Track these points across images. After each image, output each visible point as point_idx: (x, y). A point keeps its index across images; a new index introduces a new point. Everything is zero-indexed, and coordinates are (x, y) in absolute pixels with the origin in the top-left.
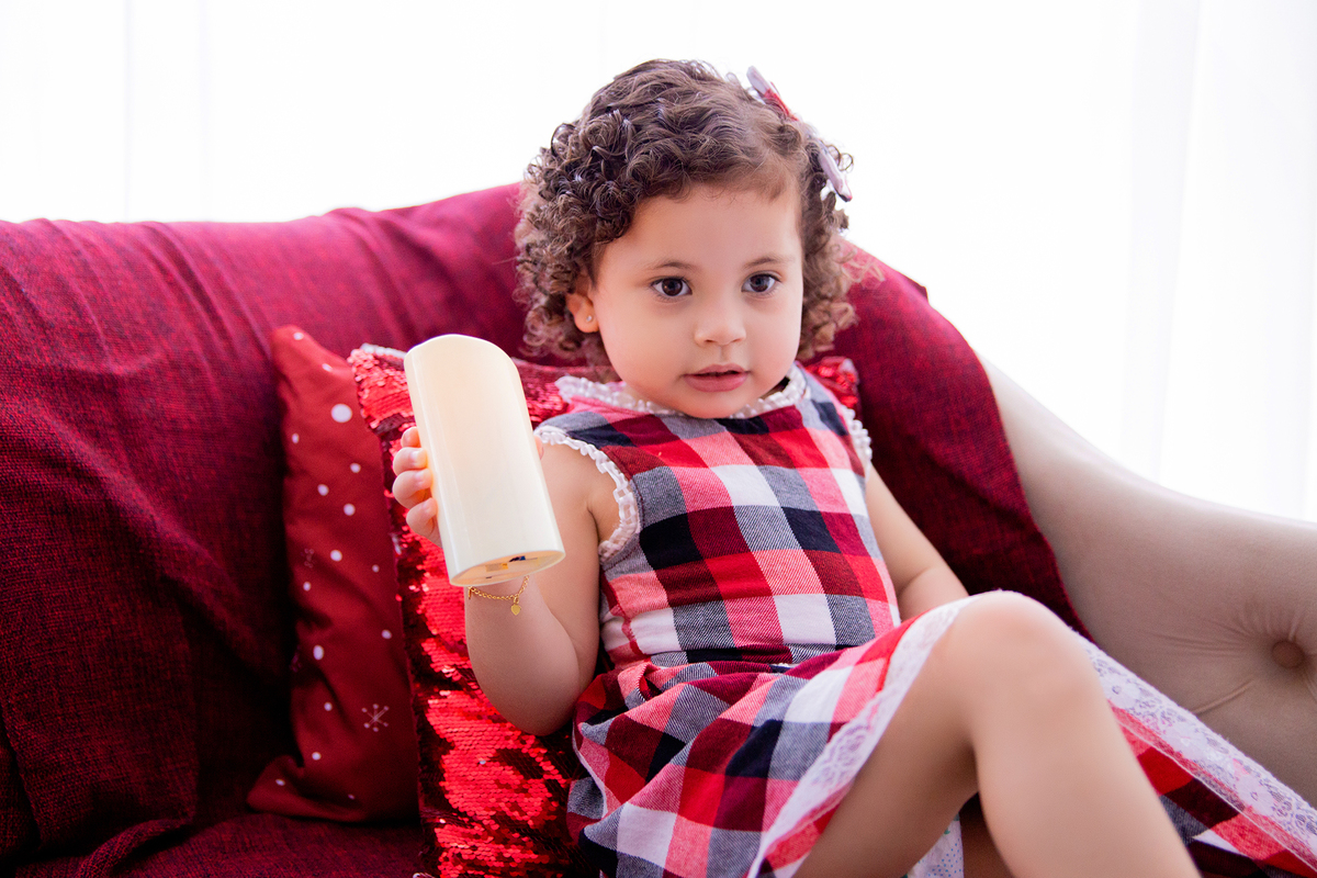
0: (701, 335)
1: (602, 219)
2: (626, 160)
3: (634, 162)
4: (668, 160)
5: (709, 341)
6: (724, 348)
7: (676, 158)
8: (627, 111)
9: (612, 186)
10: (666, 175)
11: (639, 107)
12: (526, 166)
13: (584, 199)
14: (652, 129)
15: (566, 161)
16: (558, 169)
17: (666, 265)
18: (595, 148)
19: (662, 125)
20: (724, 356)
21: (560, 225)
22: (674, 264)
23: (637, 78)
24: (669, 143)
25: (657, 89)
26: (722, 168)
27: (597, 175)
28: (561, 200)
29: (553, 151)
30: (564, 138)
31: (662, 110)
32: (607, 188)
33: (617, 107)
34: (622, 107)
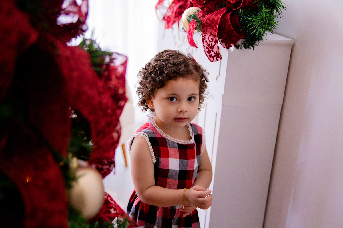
0: (179, 110)
1: (158, 84)
2: (164, 72)
3: (166, 72)
4: (174, 72)
5: (181, 112)
6: (183, 113)
7: (176, 72)
8: (164, 61)
9: (161, 78)
10: (173, 75)
11: (167, 60)
12: (139, 71)
13: (154, 79)
14: (169, 65)
15: (149, 71)
16: (147, 73)
17: (172, 94)
18: (157, 69)
19: (172, 64)
20: (184, 115)
21: (148, 85)
22: (174, 94)
23: (165, 54)
24: (174, 68)
25: (170, 56)
26: (185, 74)
27: (157, 74)
28: (149, 80)
29: (146, 69)
30: (149, 66)
31: (172, 61)
32: (159, 77)
33: (161, 60)
34: (163, 60)
